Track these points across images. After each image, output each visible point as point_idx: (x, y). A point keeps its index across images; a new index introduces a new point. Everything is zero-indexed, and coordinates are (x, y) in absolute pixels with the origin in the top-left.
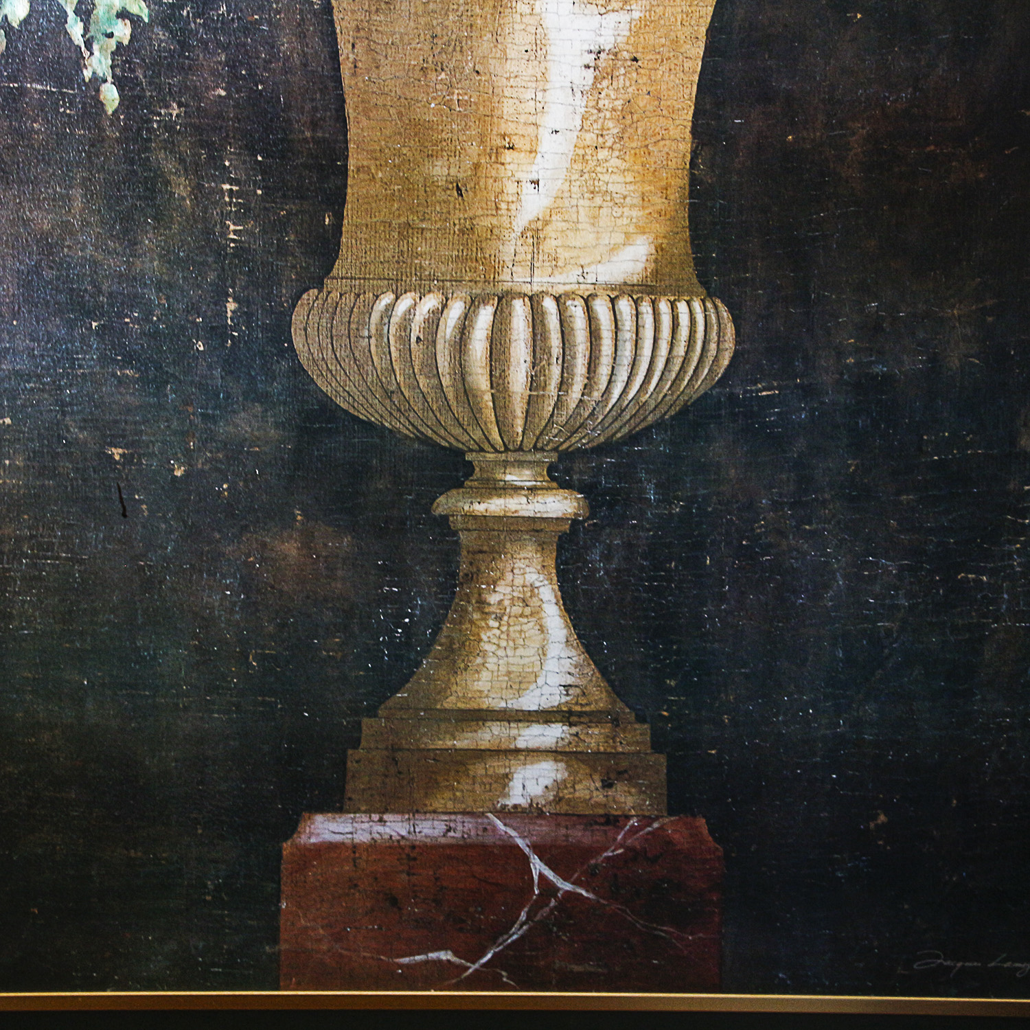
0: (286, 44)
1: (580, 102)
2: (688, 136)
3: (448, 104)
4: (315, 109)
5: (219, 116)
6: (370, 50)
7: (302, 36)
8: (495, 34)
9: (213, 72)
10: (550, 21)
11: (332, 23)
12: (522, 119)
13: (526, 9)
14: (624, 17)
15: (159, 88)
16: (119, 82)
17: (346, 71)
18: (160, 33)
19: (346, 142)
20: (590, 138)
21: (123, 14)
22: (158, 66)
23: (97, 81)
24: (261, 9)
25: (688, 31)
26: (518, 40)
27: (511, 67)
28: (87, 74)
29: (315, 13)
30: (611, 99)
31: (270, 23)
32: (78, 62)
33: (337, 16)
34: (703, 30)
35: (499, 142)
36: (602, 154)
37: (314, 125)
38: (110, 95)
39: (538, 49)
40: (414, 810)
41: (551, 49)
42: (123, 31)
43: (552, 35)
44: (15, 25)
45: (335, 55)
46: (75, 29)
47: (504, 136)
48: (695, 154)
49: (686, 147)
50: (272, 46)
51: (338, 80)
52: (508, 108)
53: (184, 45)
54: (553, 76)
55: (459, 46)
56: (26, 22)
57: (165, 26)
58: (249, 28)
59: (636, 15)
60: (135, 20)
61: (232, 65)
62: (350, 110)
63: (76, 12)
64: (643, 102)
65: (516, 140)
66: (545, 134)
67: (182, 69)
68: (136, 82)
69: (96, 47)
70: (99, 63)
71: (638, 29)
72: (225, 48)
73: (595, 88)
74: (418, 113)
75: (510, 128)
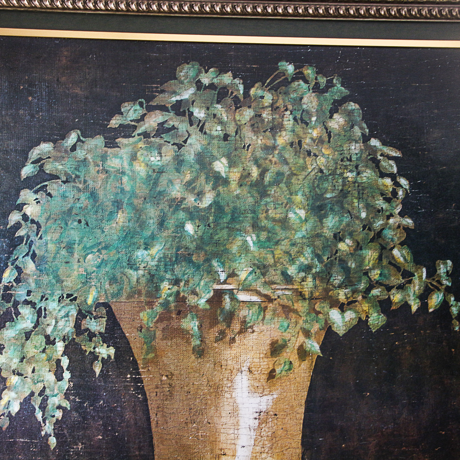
0: (128, 415)
1: (253, 433)
2: (300, 446)
3: (197, 437)
4: (140, 442)
5: (99, 447)
6: (163, 416)
7: (134, 412)
8: (216, 406)
9: (97, 429)
10: (239, 400)
11: (147, 405)
12: (229, 442)
13: (229, 396)
14: (270, 397)
15: (74, 437)
16: (56, 436)
17: (153, 425)
18: (75, 414)
19: (153, 455)
20: (258, 449)
21: (59, 407)
22: (73, 428)
23: (47, 436)
24: (117, 401)
25: (297, 402)
26: (226, 409)
27: (224, 420)
28: (43, 433)
29: (140, 402)
30: (266, 432)
31: (121, 407)
32: (39, 428)
33: (149, 402)
34: (304, 401)
35: (219, 452)
36: (264, 455)
37: (140, 449)
38: (53, 441)
39: (235, 412)
41: (240, 412)
42: (59, 414)
43: (240, 406)
44: (13, 415)
45: (148, 419)
46: (39, 415)
47: (221, 450)
48: (303, 454)
49: (299, 451)
50: (122, 416)
51: (150, 429)
52: (222, 437)
53: (84, 418)
54: (241, 423)
55: (201, 412)
56: (18, 413)
57: (77, 411)
58: (112, 410)
59: (275, 396)
60: (64, 409)
61: (105, 425)
62: (155, 442)
63: (40, 407)
64: (280, 432)
65: (226, 451)
66: (239, 448)
67: (84, 428)
68: (63, 435)
69: (47, 422)
70: (48, 428)
71: (276, 402)
72: (102, 418)
73: (259, 427)
74: (184, 441)
75: (224, 446)
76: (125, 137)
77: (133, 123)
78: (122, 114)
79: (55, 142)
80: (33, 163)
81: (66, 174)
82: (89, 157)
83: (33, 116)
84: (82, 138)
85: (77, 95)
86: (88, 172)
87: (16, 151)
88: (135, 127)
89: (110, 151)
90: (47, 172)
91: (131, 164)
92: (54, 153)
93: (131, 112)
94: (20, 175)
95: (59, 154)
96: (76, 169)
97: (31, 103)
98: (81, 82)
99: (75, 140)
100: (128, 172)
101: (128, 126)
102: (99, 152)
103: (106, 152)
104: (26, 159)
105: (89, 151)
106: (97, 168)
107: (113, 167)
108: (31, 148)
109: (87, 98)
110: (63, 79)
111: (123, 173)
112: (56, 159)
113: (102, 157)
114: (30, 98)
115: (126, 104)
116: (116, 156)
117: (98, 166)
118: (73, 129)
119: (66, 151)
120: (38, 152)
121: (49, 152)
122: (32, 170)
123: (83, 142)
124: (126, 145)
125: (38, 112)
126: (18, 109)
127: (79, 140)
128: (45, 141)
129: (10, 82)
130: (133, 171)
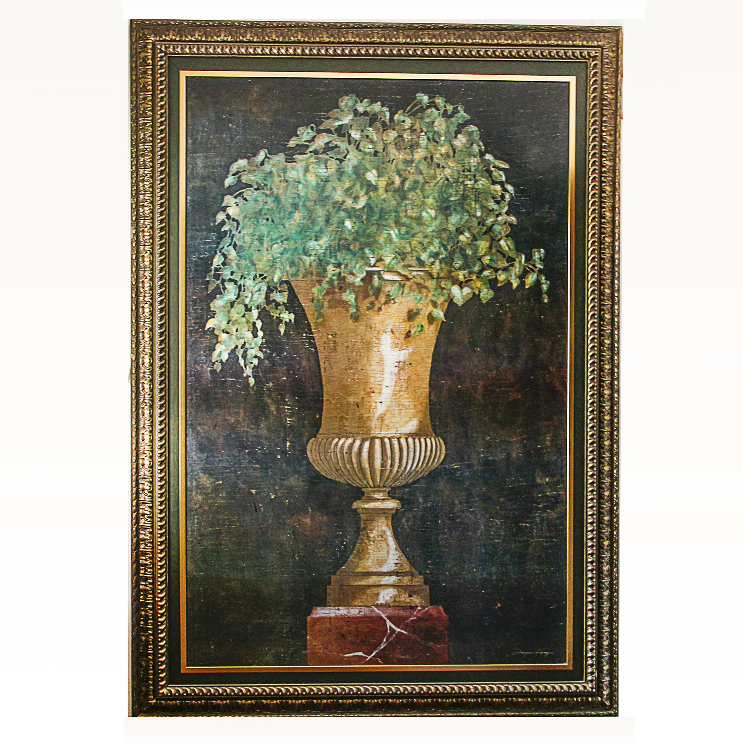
0: (304, 363)
1: (394, 377)
2: (428, 386)
3: (354, 379)
4: (313, 382)
5: (285, 386)
6: (330, 364)
7: (309, 361)
8: (368, 358)
9: (283, 373)
10: (384, 353)
11: (318, 356)
12: (377, 383)
13: (376, 350)
14: (406, 351)
15: (266, 378)
16: (254, 377)
17: (322, 370)
18: (266, 362)
19: (323, 392)
20: (398, 388)
21: (256, 357)
22: (265, 372)
23: (248, 377)
24: (296, 354)
25: (426, 355)
26: (375, 359)
27: (373, 367)
28: (245, 375)
29: (313, 354)
30: (404, 376)
31: (299, 357)
32: (242, 371)
33: (319, 354)
34: (431, 355)
35: (370, 390)
36: (402, 393)
37: (313, 387)
38: (252, 381)
39: (381, 362)
40: (349, 605)
41: (385, 362)
42: (256, 362)
43: (385, 357)
44: (224, 361)
45: (319, 366)
46: (242, 362)
47: (371, 388)
48: (430, 392)
49: (427, 390)
50: (300, 364)
51: (320, 373)
52: (372, 380)
53: (273, 365)
54: (386, 370)
55: (357, 362)
56: (227, 360)
57: (268, 359)
58: (293, 359)
59: (411, 351)
60: (259, 358)
61: (288, 370)
62: (324, 383)
63: (242, 357)
64: (413, 377)
65: (375, 390)
66: (384, 388)
67: (273, 372)
68: (259, 376)
69: (247, 367)
70: (248, 371)
71: (411, 355)
72: (286, 365)
73: (399, 373)
74: (345, 383)
75: (373, 386)
76: (300, 154)
77: (306, 143)
78: (298, 136)
79: (248, 158)
80: (233, 175)
81: (257, 183)
82: (274, 170)
83: (232, 139)
84: (268, 155)
85: (264, 122)
86: (273, 181)
87: (221, 166)
88: (308, 146)
89: (289, 165)
90: (244, 182)
91: (305, 175)
92: (248, 168)
93: (305, 134)
94: (224, 185)
95: (252, 168)
96: (264, 179)
97: (231, 128)
98: (267, 111)
99: (264, 157)
100: (303, 181)
101: (303, 145)
102: (281, 166)
103: (286, 166)
104: (228, 172)
105: (274, 165)
106: (280, 179)
107: (292, 178)
108: (231, 163)
109: (272, 124)
110: (254, 110)
111: (299, 182)
112: (250, 172)
113: (283, 170)
114: (230, 125)
115: (301, 128)
116: (293, 169)
117: (280, 177)
118: (262, 148)
119: (257, 166)
120: (237, 167)
121: (245, 166)
122: (233, 180)
123: (269, 158)
124: (301, 161)
125: (236, 135)
126: (222, 134)
127: (266, 157)
128: (242, 158)
129: (215, 113)
130: (306, 181)
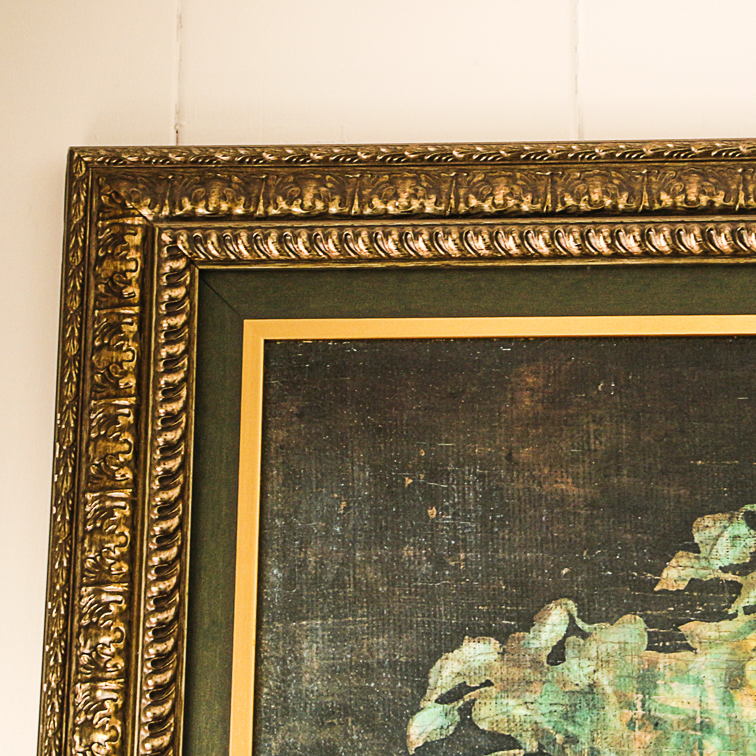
76: (709, 617)
77: (729, 577)
78: (695, 549)
79: (503, 636)
80: (441, 700)
81: (538, 731)
82: (604, 679)
83: (439, 563)
84: (580, 624)
85: (563, 499)
86: (600, 725)
87: (393, 665)
88: (736, 589)
89: (663, 660)
90: (484, 726)
91: (728, 701)
92: (501, 671)
93: (724, 542)
94: (404, 737)
95: (516, 673)
96: (565, 716)
97: (434, 524)
98: (575, 460)
99: (562, 630)
100: (720, 723)
101: (716, 585)
102: (633, 664)
103: (653, 664)
104: (423, 688)
105: (603, 662)
106: (628, 714)
107: (674, 711)
108: (435, 656)
109: (592, 505)
110: (525, 454)
111: (706, 727)
112: (509, 688)
113: (641, 678)
114: (432, 512)
115: (708, 520)
116: (681, 674)
117: (630, 706)
118: (555, 597)
119: (536, 663)
120: (457, 668)
121: (488, 667)
122: (441, 721)
123: (585, 635)
124: (712, 643)
125: (455, 550)
126: (398, 545)
127: (573, 629)
128: (476, 634)
129: (375, 468)
130: (734, 722)
